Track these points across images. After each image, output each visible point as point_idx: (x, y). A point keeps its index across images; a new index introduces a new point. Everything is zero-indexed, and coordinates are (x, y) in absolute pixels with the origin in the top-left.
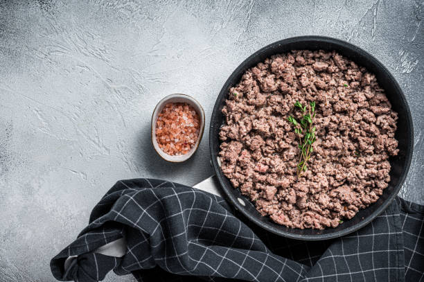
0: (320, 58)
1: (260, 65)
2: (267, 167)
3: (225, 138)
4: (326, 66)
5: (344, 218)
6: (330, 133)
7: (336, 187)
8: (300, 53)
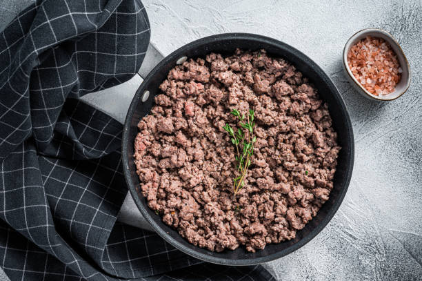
0: (327, 136)
1: (299, 75)
2: (193, 113)
3: (209, 60)
4: (321, 145)
5: (162, 214)
6: (250, 171)
7: (192, 196)
8: (326, 112)
